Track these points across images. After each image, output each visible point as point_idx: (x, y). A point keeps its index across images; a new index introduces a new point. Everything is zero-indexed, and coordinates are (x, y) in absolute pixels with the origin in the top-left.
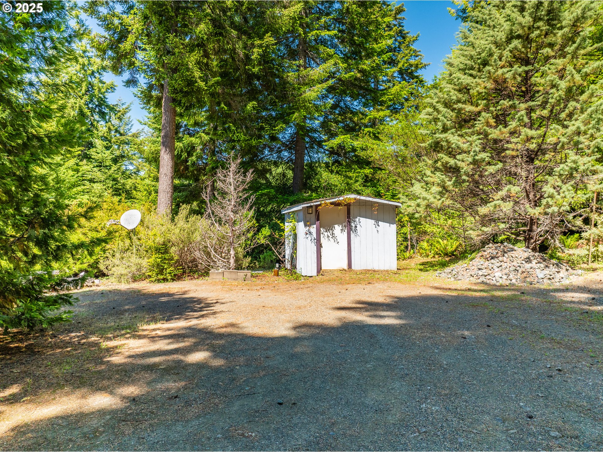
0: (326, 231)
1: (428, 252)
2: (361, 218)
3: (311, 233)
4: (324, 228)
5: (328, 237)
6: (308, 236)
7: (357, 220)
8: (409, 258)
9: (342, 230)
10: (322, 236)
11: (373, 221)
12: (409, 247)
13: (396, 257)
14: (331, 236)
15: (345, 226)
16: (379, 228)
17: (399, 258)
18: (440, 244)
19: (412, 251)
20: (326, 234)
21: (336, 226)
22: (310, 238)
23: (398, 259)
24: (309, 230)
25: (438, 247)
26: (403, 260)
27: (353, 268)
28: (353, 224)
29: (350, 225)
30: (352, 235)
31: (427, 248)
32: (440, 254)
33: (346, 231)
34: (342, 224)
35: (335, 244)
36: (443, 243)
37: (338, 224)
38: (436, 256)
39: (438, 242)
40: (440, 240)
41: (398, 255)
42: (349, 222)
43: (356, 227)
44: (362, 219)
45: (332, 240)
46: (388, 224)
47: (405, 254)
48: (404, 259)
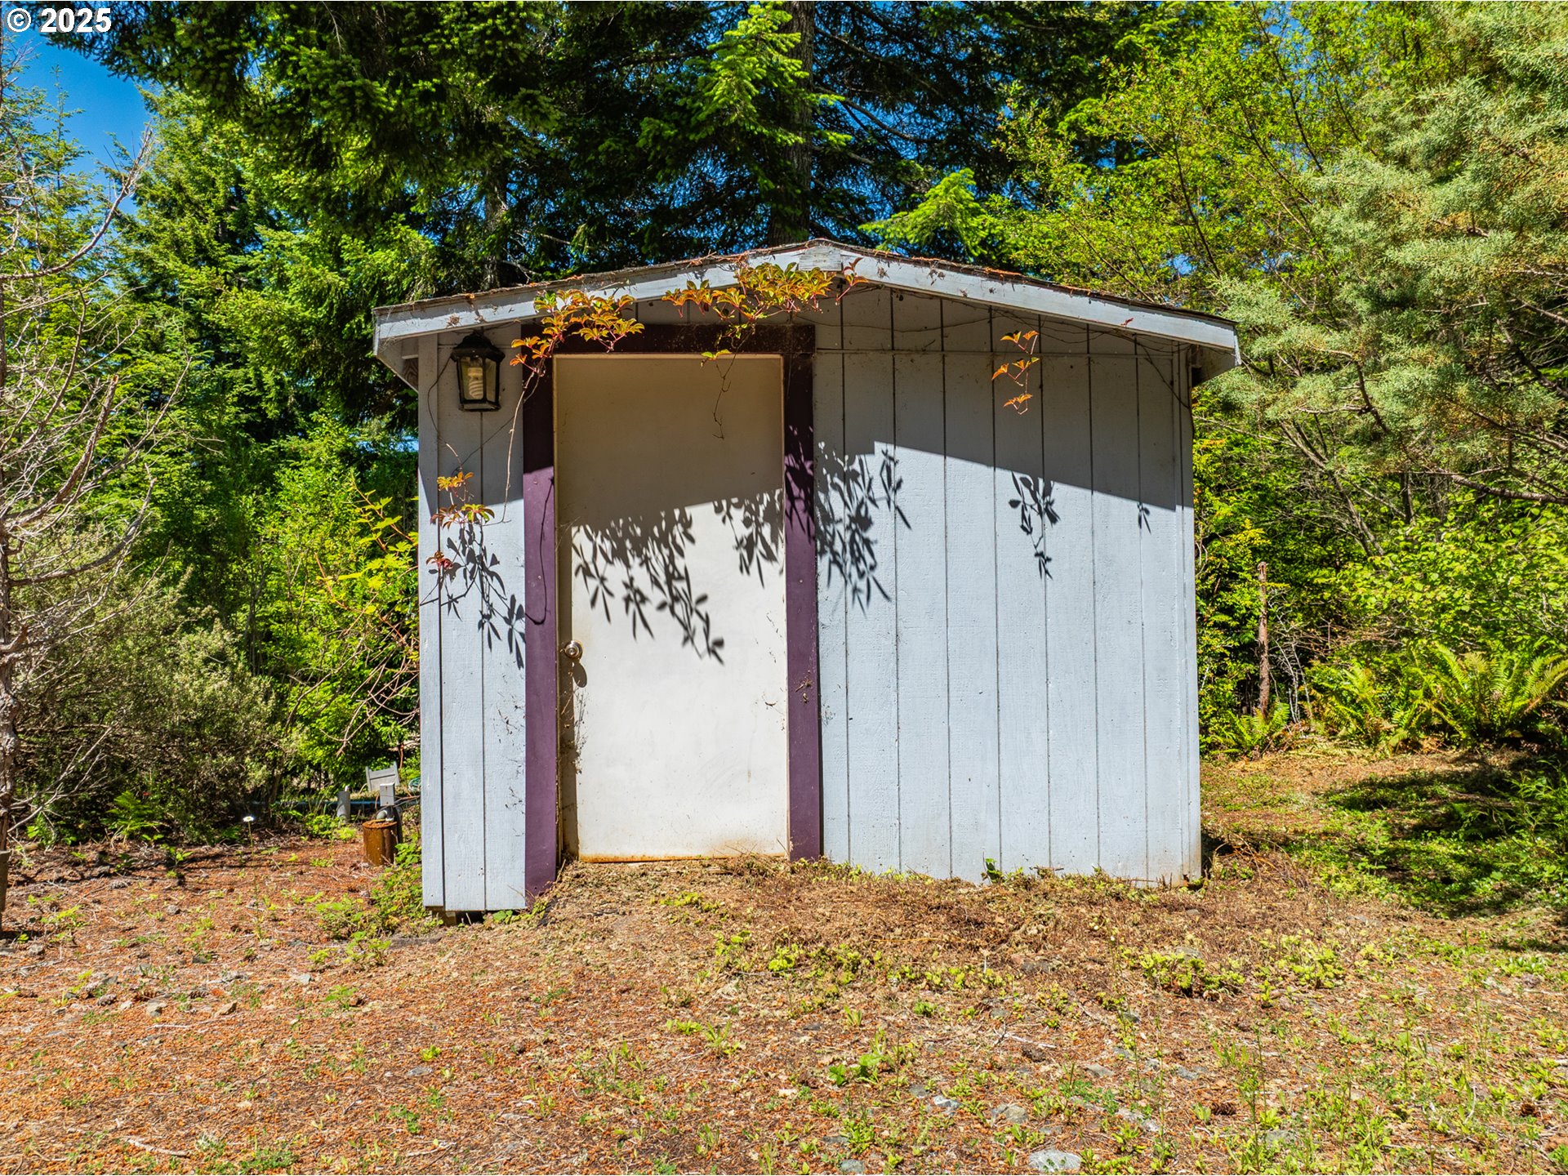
0: (620, 554)
1: (1374, 716)
2: (901, 453)
3: (481, 566)
4: (598, 525)
5: (636, 597)
6: (456, 586)
7: (873, 463)
8: (1264, 746)
9: (748, 545)
10: (580, 590)
11: (1004, 476)
12: (1264, 687)
13: (1195, 737)
14: (656, 596)
15: (772, 516)
16: (1056, 539)
17: (1214, 746)
18: (1445, 669)
19: (1281, 711)
20: (616, 574)
21: (702, 515)
22: (472, 606)
23: (1207, 750)
24: (467, 538)
25: (1437, 689)
26: (1234, 757)
27: (836, 849)
28: (836, 503)
29: (811, 503)
30: (831, 590)
31: (1369, 693)
32: (1444, 727)
33: (781, 553)
34: (747, 497)
35: (694, 657)
36: (1466, 667)
37: (717, 494)
38: (1427, 742)
39: (1432, 660)
40: (1447, 653)
41: (1204, 730)
42: (805, 484)
43: (862, 522)
44: (914, 464)
45: (666, 625)
46: (1132, 507)
47: (1242, 723)
48: (1240, 750)
